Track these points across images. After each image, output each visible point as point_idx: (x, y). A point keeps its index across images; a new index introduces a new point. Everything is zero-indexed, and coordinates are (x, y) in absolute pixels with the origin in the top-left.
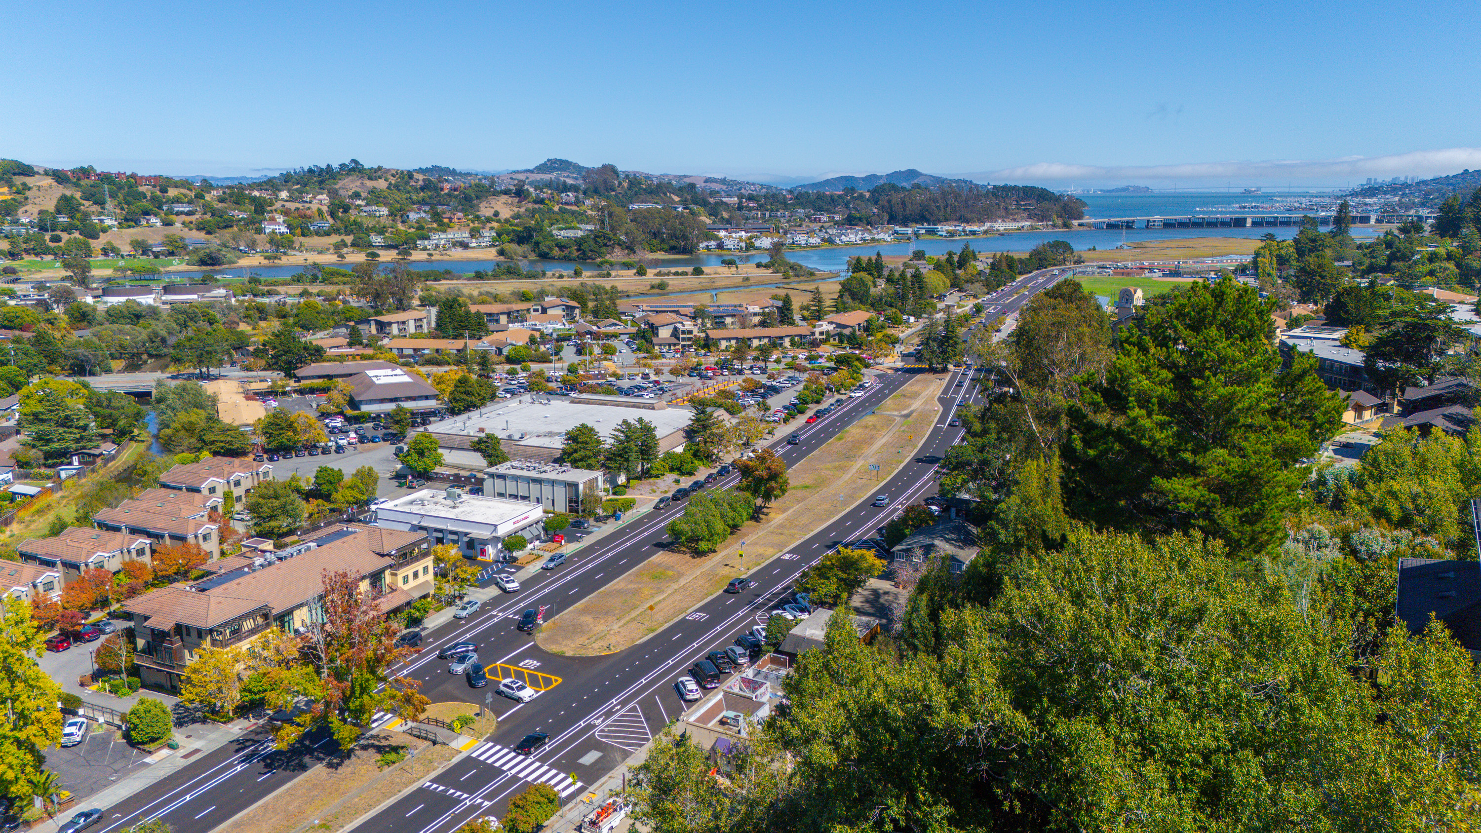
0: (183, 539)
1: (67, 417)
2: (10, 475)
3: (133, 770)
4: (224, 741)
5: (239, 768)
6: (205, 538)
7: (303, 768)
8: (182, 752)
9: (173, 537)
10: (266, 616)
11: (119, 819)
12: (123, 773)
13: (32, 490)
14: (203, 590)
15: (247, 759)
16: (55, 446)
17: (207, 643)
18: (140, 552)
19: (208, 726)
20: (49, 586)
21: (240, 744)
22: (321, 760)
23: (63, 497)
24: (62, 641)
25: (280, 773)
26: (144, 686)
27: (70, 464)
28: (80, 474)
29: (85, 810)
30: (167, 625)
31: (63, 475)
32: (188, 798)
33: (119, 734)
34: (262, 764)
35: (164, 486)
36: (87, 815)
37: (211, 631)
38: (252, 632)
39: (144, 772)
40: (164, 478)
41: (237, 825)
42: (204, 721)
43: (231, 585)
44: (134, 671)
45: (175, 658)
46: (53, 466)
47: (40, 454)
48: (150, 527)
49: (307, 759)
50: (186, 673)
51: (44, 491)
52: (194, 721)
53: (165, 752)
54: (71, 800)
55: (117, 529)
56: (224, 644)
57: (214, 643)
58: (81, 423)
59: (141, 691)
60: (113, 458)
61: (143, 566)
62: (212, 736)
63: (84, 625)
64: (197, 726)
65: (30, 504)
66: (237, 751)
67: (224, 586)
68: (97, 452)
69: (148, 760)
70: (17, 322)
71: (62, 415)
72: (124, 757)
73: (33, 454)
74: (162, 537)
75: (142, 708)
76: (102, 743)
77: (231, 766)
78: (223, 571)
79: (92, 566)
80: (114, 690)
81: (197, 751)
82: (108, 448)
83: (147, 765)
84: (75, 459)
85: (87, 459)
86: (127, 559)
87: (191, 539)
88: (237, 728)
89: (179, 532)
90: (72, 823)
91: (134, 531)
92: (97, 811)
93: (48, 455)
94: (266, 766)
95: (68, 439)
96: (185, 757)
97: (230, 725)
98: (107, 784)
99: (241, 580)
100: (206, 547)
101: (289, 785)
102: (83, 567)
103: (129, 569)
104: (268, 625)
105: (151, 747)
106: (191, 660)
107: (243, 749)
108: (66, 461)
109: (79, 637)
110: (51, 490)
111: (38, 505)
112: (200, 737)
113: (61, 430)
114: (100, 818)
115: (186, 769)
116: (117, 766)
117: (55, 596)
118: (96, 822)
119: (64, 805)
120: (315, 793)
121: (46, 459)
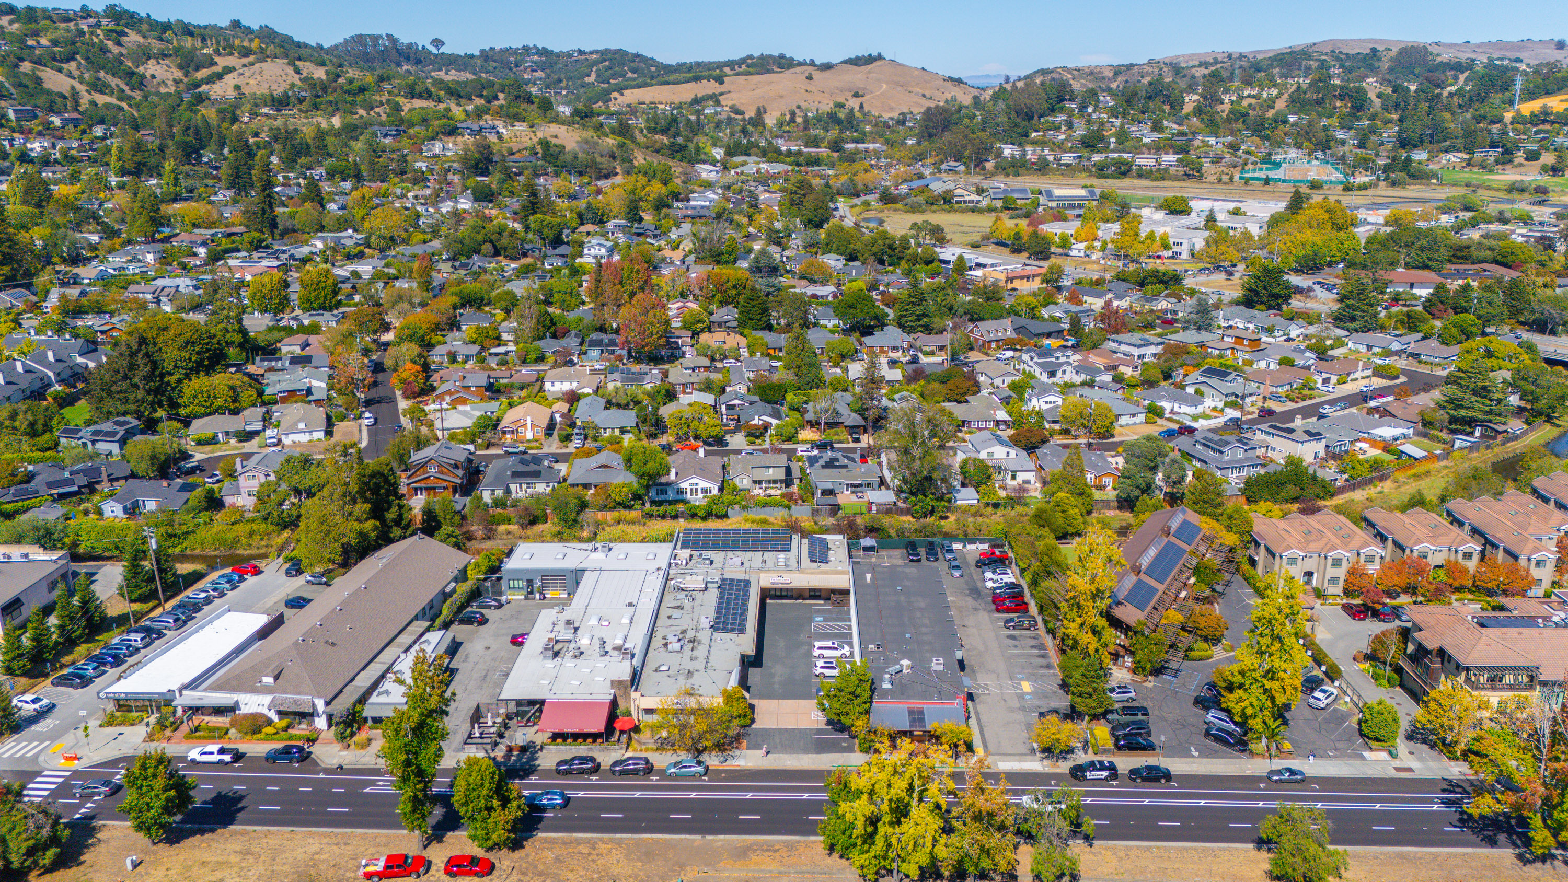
0: (1516, 558)
1: (1484, 388)
2: (1411, 431)
3: (1350, 756)
4: (1438, 775)
5: (1435, 807)
6: (1538, 564)
7: (1493, 843)
8: (1397, 763)
9: (1507, 552)
10: (1532, 678)
11: (1314, 790)
12: (1341, 754)
13: (1418, 453)
14: (1482, 625)
15: (1448, 803)
16: (1463, 413)
17: (1461, 679)
18: (1468, 556)
19: (1434, 754)
20: (1370, 559)
21: (1451, 786)
22: (1515, 845)
23: (1446, 467)
24: (1361, 612)
25: (1469, 835)
26: (1402, 686)
27: (1471, 434)
28: (1473, 448)
29: (1294, 768)
30: (1431, 644)
31: (1458, 444)
32: (1378, 806)
33: (1355, 720)
34: (1457, 816)
35: (1535, 492)
36: (1292, 772)
37: (1467, 669)
38: (1511, 688)
39: (1358, 763)
40: (1537, 483)
41: (1401, 856)
42: (1433, 746)
43: (1512, 632)
44: (1399, 670)
45: (1431, 677)
46: (1453, 432)
47: (1447, 417)
48: (1490, 532)
49: (1502, 837)
50: (1433, 694)
51: (1431, 457)
52: (1425, 741)
53: (1384, 755)
54: (1290, 753)
55: (1461, 524)
56: (1475, 686)
57: (1468, 680)
58: (1496, 396)
59: (1398, 689)
60: (1516, 438)
61: (1465, 571)
62: (1431, 764)
63: (1385, 605)
64: (1425, 747)
65: (1411, 466)
66: (1444, 791)
67: (1504, 630)
68: (1501, 428)
69: (1366, 754)
70: (1510, 258)
71: (1480, 384)
72: (1349, 740)
73: (1443, 416)
74: (1497, 547)
75: (1377, 708)
76: (1342, 718)
77: (1430, 801)
78: (1516, 613)
79: (1416, 554)
80: (1375, 677)
81: (1410, 770)
82: (1516, 425)
83: (1363, 758)
84: (1478, 430)
85: (1489, 433)
86: (1452, 558)
87: (1523, 561)
88: (1457, 770)
89: (1514, 549)
90: (1279, 772)
91: (1475, 531)
92: (1301, 773)
93: (1453, 420)
94: (1461, 820)
95: (1478, 408)
96: (1398, 769)
97: (1452, 763)
98: (1324, 756)
99: (1525, 631)
100: (1535, 573)
101: (1469, 850)
102: (1408, 552)
103: (1450, 568)
104: (1531, 688)
105: (1374, 744)
106: (1445, 685)
107: (1450, 792)
108: (1468, 429)
109: (1376, 614)
110: (1438, 458)
111: (1419, 469)
112: (1421, 759)
113: (1474, 399)
114: (1302, 781)
115: (1393, 780)
116: (1340, 745)
117: (1372, 569)
118: (1297, 781)
119: (1281, 754)
120: (1488, 873)
121: (1450, 423)
